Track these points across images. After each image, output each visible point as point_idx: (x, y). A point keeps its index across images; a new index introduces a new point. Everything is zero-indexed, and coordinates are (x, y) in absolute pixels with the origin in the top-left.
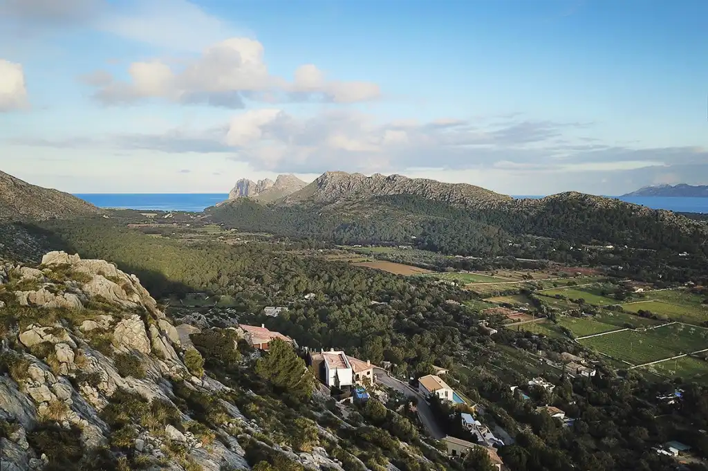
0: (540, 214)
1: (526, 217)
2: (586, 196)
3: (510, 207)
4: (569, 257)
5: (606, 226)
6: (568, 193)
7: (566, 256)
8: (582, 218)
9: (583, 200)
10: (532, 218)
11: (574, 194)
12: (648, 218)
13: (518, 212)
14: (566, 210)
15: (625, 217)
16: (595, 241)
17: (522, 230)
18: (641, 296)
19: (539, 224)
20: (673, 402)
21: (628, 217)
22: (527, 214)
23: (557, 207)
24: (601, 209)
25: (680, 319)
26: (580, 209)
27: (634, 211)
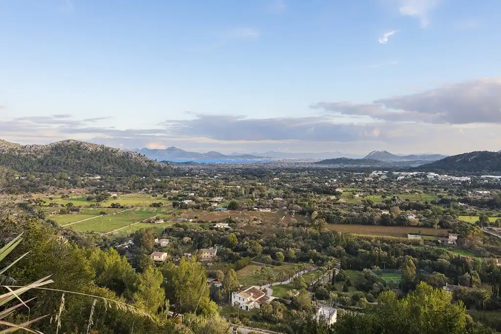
0: (46, 157)
1: (34, 159)
2: (81, 143)
3: (19, 151)
4: (67, 183)
5: (95, 163)
6: (68, 141)
7: (64, 183)
8: (79, 159)
9: (79, 146)
10: (39, 160)
11: (72, 142)
12: (123, 157)
13: (27, 155)
14: (67, 152)
15: (108, 157)
16: (88, 174)
17: (30, 169)
18: (115, 198)
19: (44, 164)
20: (127, 247)
21: (110, 157)
22: (35, 157)
23: (60, 151)
24: (92, 153)
25: (137, 206)
26: (77, 152)
27: (114, 153)
